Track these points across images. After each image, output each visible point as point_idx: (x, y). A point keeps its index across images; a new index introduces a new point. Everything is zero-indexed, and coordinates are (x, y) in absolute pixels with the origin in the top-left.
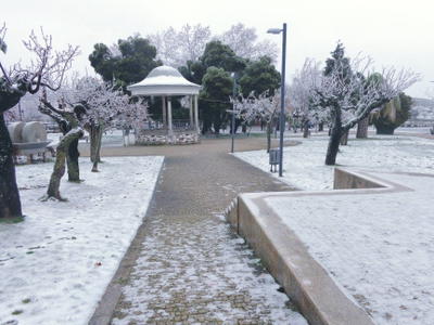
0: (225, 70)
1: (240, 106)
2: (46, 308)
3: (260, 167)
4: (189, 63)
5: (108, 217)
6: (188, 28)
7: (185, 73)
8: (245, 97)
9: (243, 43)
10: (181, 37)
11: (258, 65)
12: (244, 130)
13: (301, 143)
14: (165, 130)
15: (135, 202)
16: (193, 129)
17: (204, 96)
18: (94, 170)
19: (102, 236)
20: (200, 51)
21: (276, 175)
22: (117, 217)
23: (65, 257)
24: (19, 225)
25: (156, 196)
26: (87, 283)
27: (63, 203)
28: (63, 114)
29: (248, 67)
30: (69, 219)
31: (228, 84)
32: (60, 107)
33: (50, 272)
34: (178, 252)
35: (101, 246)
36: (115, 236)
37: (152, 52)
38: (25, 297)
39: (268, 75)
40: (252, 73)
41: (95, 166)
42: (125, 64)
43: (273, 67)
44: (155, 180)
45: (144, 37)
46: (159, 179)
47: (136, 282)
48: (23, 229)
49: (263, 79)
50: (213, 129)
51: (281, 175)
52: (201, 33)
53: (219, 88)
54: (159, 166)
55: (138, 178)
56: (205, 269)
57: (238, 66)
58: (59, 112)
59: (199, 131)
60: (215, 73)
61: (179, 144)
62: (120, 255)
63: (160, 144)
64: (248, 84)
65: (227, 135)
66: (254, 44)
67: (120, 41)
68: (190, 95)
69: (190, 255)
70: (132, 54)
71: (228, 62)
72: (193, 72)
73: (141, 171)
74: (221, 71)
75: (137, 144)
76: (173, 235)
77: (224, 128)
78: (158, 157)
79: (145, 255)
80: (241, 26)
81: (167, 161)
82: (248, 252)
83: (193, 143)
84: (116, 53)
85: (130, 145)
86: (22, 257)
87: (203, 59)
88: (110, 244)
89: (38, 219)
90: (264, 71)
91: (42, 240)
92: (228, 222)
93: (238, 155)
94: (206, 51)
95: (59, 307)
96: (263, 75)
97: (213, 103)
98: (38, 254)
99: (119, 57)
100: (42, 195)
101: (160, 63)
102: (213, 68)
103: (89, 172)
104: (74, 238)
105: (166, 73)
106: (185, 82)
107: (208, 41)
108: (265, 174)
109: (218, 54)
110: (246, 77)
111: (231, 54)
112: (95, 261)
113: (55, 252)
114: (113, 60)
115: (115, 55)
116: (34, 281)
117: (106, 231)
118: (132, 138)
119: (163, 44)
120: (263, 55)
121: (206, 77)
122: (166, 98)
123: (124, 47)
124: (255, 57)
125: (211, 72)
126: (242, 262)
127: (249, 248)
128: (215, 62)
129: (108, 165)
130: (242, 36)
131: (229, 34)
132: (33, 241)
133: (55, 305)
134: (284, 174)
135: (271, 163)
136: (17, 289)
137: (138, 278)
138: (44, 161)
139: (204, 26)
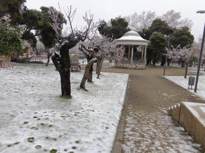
0: (162, 34)
1: (171, 52)
2: (86, 149)
3: (181, 85)
4: (143, 30)
5: (107, 102)
6: (144, 13)
7: (141, 34)
8: (175, 48)
9: (173, 20)
10: (140, 17)
11: (180, 31)
12: (168, 64)
13: (203, 74)
14: (129, 62)
15: (117, 96)
16: (143, 62)
17: (149, 46)
18: (98, 78)
19: (106, 112)
20: (149, 24)
21: (193, 91)
22: (111, 103)
23: (91, 120)
24: (69, 100)
25: (127, 94)
26: (104, 138)
27: (86, 92)
28: (89, 51)
29: (175, 32)
30: (90, 100)
31: (163, 40)
32: (89, 48)
33: (85, 127)
34: (146, 128)
35: (106, 117)
36: (112, 113)
37: (126, 24)
38: (77, 140)
39: (186, 36)
40: (177, 35)
41: (98, 76)
42: (113, 30)
43: (190, 32)
44: (126, 86)
45: (122, 17)
46: (127, 85)
47: (128, 143)
48: (72, 102)
49: (183, 39)
50: (152, 63)
51: (195, 91)
52: (150, 15)
53: (158, 43)
54: (127, 79)
55: (118, 84)
56: (166, 144)
57: (169, 31)
58: (88, 51)
59: (146, 63)
60: (157, 35)
61: (135, 69)
62: (116, 124)
63: (126, 68)
64: (174, 41)
65: (159, 66)
66: (179, 20)
67: (112, 19)
68: (143, 46)
69: (154, 132)
70: (116, 25)
71: (163, 30)
72: (145, 34)
73: (119, 80)
74: (160, 34)
75: (115, 67)
76: (141, 118)
77: (158, 63)
78: (126, 74)
79: (129, 127)
80: (172, 11)
81: (130, 77)
82: (190, 138)
83: (142, 69)
84: (109, 25)
85: (112, 67)
86: (72, 117)
87: (150, 28)
88: (110, 117)
89: (77, 98)
90: (184, 34)
91: (79, 109)
92: (170, 115)
93: (167, 77)
94: (152, 24)
95: (92, 150)
96: (183, 36)
97: (154, 50)
98: (79, 116)
99: (110, 27)
100: (77, 87)
101: (129, 30)
102: (155, 33)
103: (96, 78)
104: (93, 111)
105: (132, 34)
106: (141, 39)
107: (154, 19)
108: (184, 89)
109: (159, 25)
110: (173, 37)
111: (166, 25)
112: (105, 126)
113: (86, 117)
114: (108, 28)
115: (109, 26)
116: (79, 131)
117: (107, 109)
118: (113, 64)
119: (131, 21)
120: (184, 26)
121: (152, 37)
122: (131, 46)
123: (113, 22)
124: (178, 27)
125: (154, 34)
126: (188, 144)
127: (189, 135)
128: (157, 30)
129: (103, 76)
130: (172, 16)
131: (165, 15)
132: (76, 109)
133: (91, 148)
134: (197, 91)
135: (189, 84)
136: (72, 134)
137: (129, 141)
138: (77, 71)
139: (152, 12)
